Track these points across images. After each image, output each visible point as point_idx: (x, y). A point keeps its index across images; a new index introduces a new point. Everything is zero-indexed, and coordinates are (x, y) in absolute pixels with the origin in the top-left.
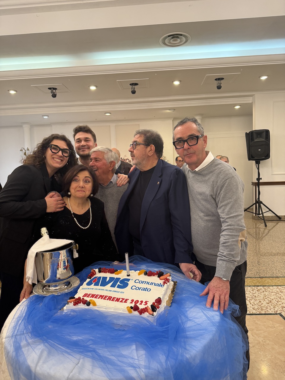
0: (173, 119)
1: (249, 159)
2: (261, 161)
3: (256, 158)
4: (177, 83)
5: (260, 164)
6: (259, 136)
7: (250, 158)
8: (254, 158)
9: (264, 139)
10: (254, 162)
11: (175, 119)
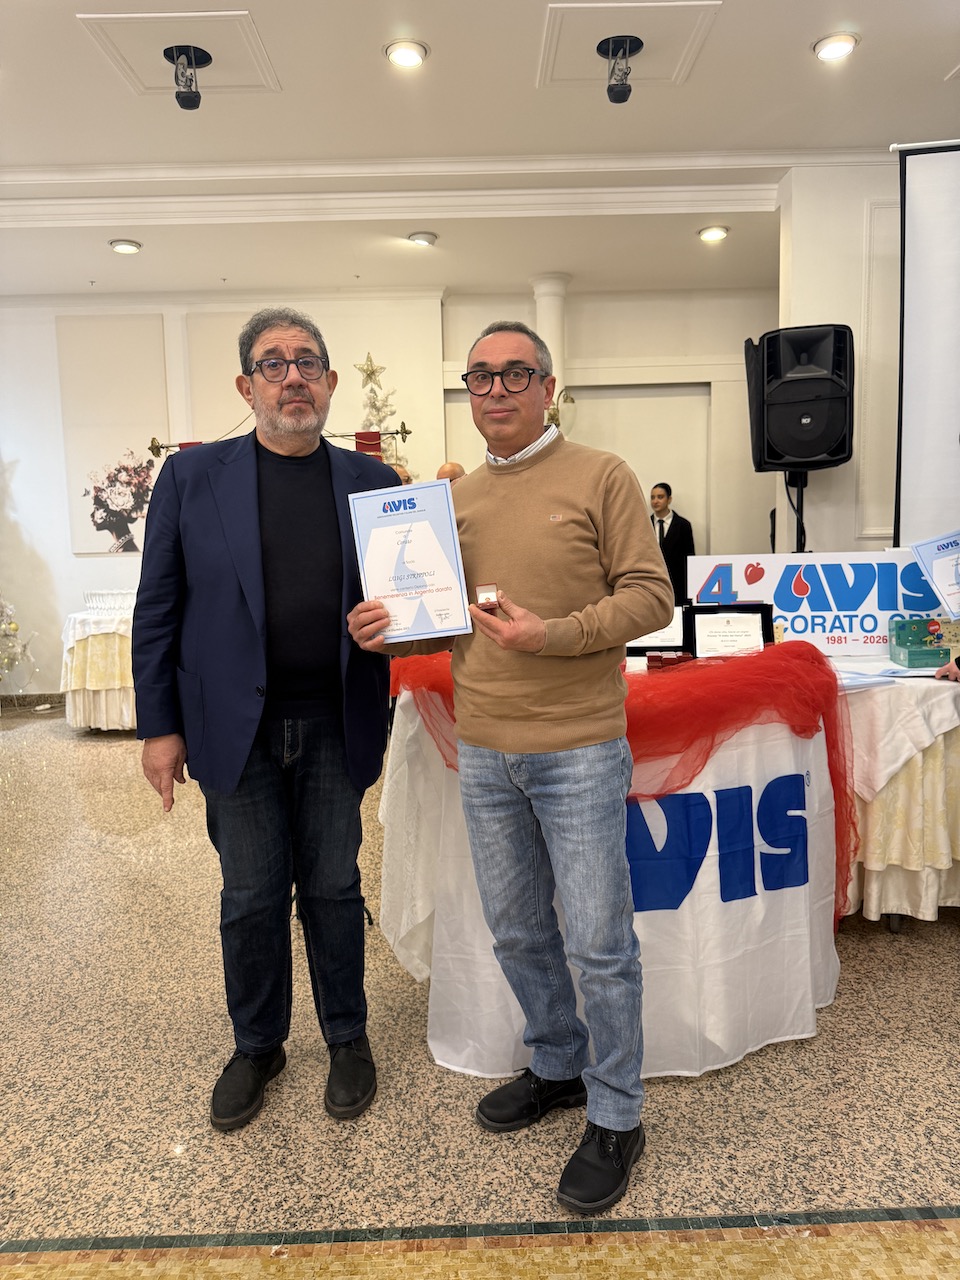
0: (441, 294)
1: (761, 466)
2: (812, 475)
3: (788, 459)
4: (406, 58)
5: (805, 490)
6: (804, 356)
7: (765, 457)
8: (782, 457)
9: (826, 372)
10: (780, 477)
11: (452, 296)
